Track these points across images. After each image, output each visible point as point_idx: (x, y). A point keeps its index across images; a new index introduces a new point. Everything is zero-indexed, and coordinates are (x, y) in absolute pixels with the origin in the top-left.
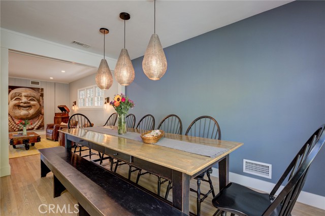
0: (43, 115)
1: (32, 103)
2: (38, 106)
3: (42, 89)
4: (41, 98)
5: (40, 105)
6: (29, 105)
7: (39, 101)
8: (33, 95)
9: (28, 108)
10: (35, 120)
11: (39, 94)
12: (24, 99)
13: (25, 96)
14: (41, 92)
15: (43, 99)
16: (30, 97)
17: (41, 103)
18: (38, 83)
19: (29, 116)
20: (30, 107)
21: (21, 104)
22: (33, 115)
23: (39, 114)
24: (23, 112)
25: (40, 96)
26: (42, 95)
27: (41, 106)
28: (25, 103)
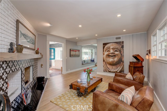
0: (123, 62)
1: (116, 53)
2: (120, 55)
3: (123, 42)
4: (122, 49)
5: (121, 54)
6: (114, 54)
7: (120, 51)
8: (116, 47)
9: (113, 57)
10: (118, 66)
11: (121, 46)
12: (112, 51)
13: (112, 49)
14: (121, 44)
15: (123, 50)
16: (115, 49)
17: (122, 53)
18: (120, 38)
19: (114, 63)
20: (115, 56)
21: (110, 54)
22: (116, 62)
23: (120, 62)
24: (111, 60)
25: (121, 47)
26: (123, 47)
27: (122, 56)
28: (112, 53)
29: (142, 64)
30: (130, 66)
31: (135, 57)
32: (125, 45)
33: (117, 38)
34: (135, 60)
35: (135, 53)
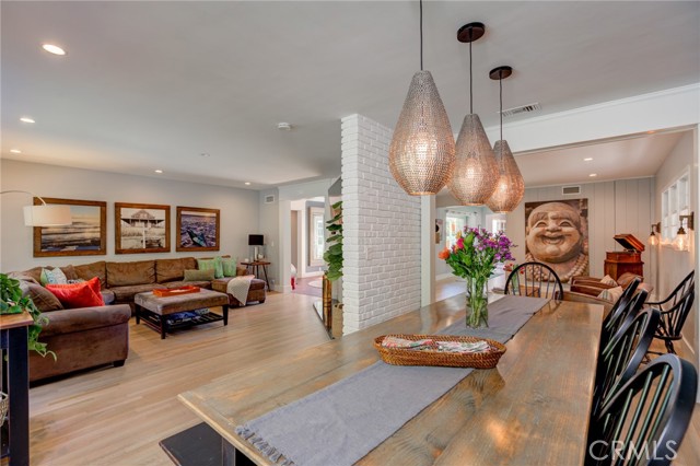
0: (587, 254)
1: (566, 229)
2: (577, 237)
3: (585, 201)
4: (582, 218)
5: (581, 234)
6: (559, 234)
7: (578, 226)
8: (566, 215)
9: (557, 241)
10: (571, 264)
11: (579, 212)
12: (552, 225)
13: (554, 218)
14: (582, 206)
15: (587, 222)
16: (561, 218)
17: (583, 229)
18: (576, 190)
19: (560, 256)
20: (561, 238)
21: (548, 234)
22: (566, 254)
23: (578, 252)
24: (550, 248)
25: (581, 215)
26: (585, 213)
27: (583, 237)
28: (552, 231)
29: (639, 257)
30: (606, 263)
31: (622, 241)
32: (591, 207)
33: (567, 190)
34: (620, 248)
35: (622, 231)
